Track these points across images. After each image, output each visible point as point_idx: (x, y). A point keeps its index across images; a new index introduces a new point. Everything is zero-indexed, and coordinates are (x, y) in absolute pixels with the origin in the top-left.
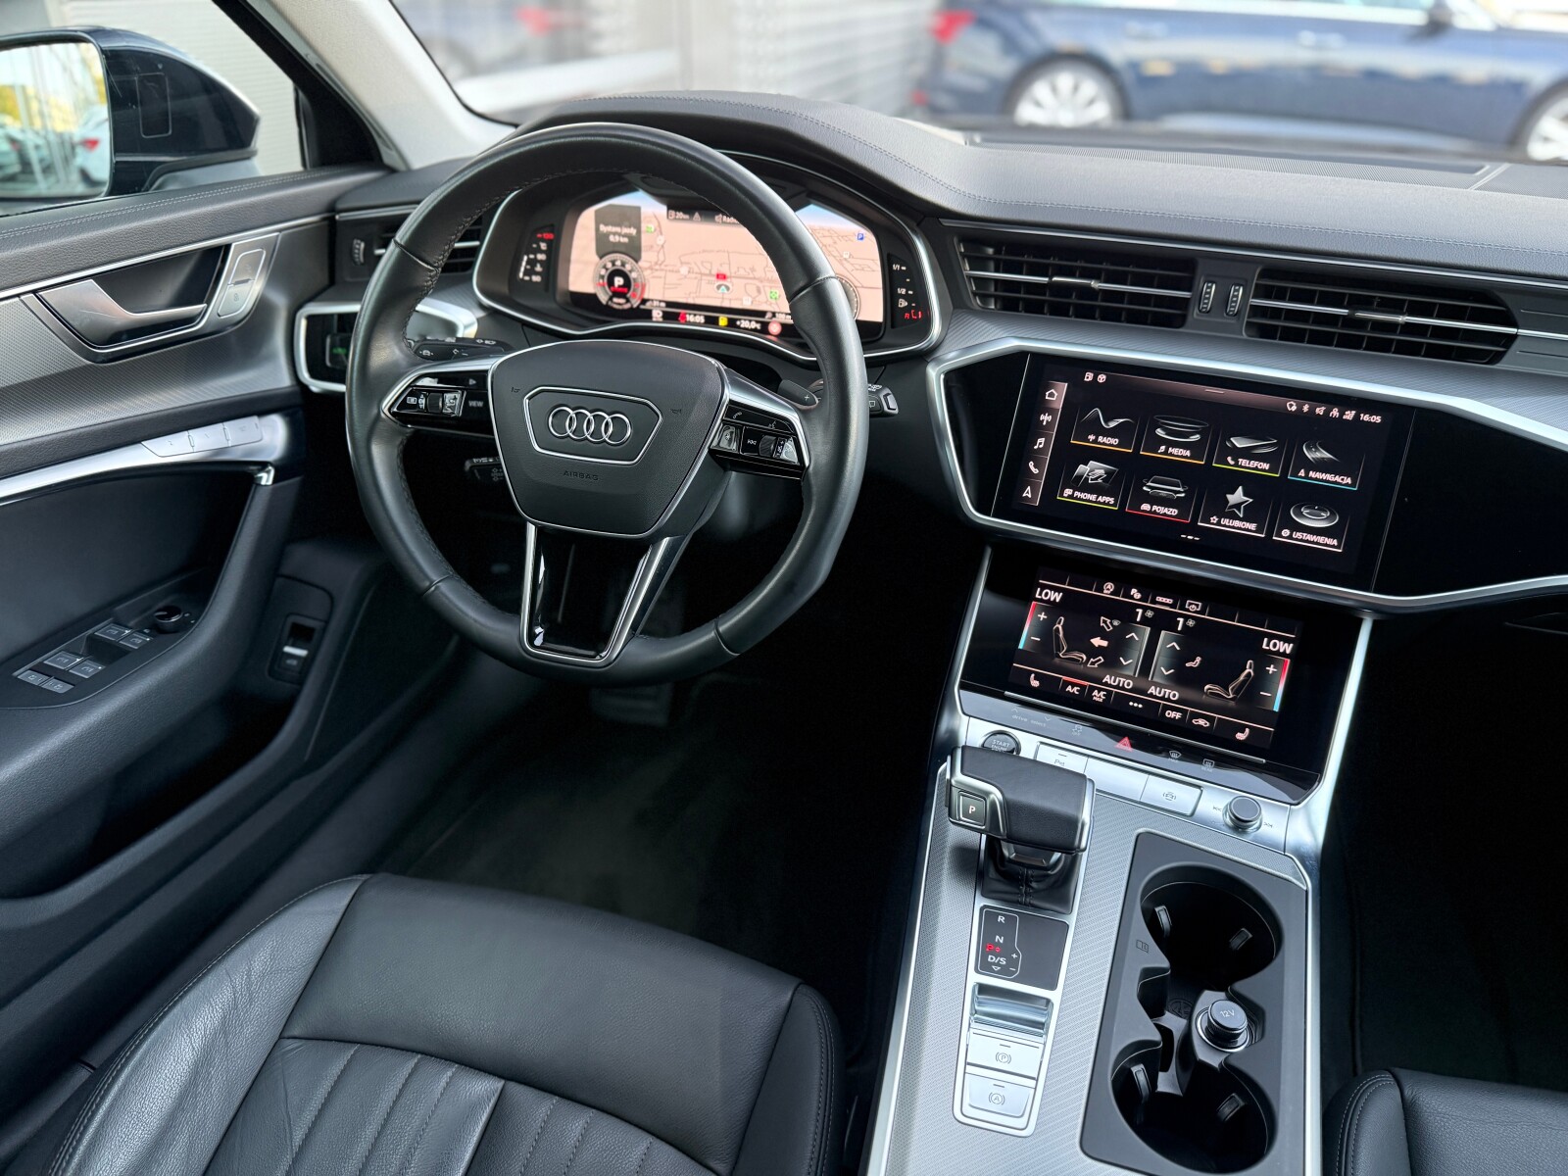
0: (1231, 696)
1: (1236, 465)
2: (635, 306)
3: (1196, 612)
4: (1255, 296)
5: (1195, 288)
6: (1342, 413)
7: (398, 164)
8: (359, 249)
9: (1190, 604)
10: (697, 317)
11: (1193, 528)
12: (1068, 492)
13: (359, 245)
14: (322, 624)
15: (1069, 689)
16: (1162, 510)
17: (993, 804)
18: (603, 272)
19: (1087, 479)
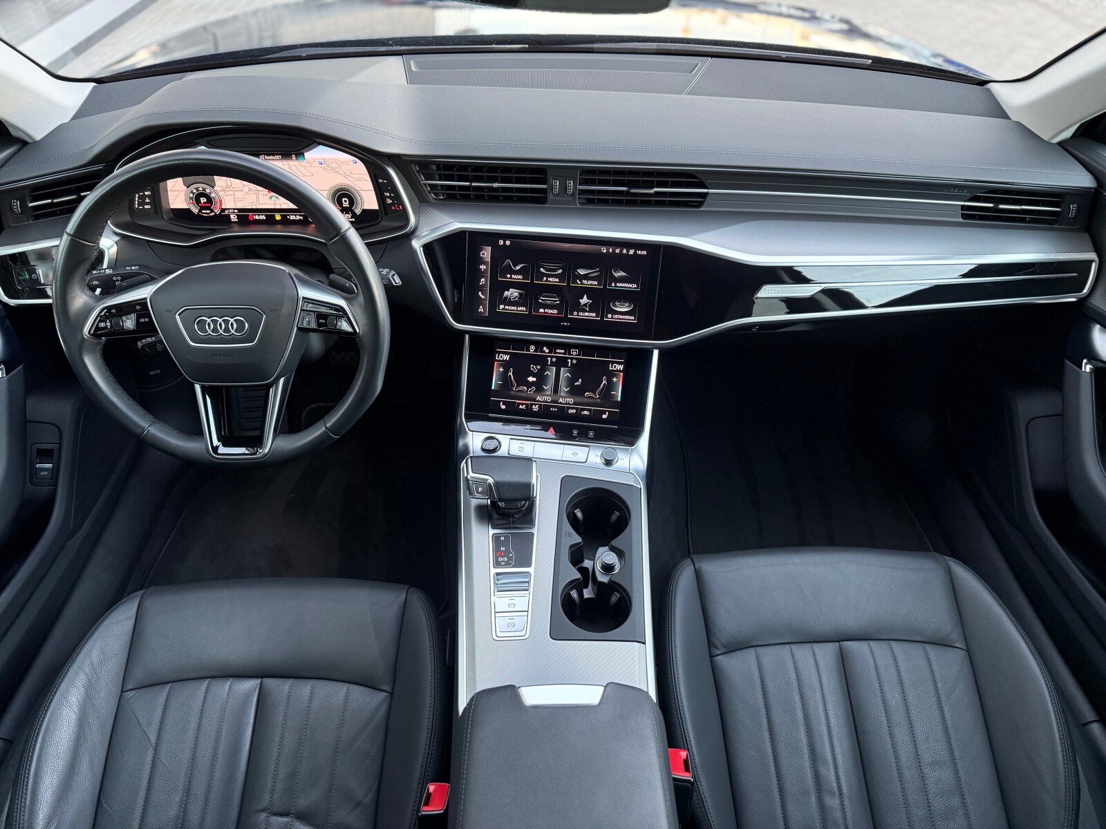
0: (598, 397)
1: (582, 284)
2: (218, 213)
3: (576, 355)
4: (579, 185)
5: (548, 182)
6: (628, 251)
8: (17, 206)
9: (573, 351)
10: (261, 216)
11: (566, 319)
12: (502, 307)
13: (16, 203)
14: (57, 445)
15: (521, 407)
16: (550, 311)
17: (490, 485)
19: (510, 298)
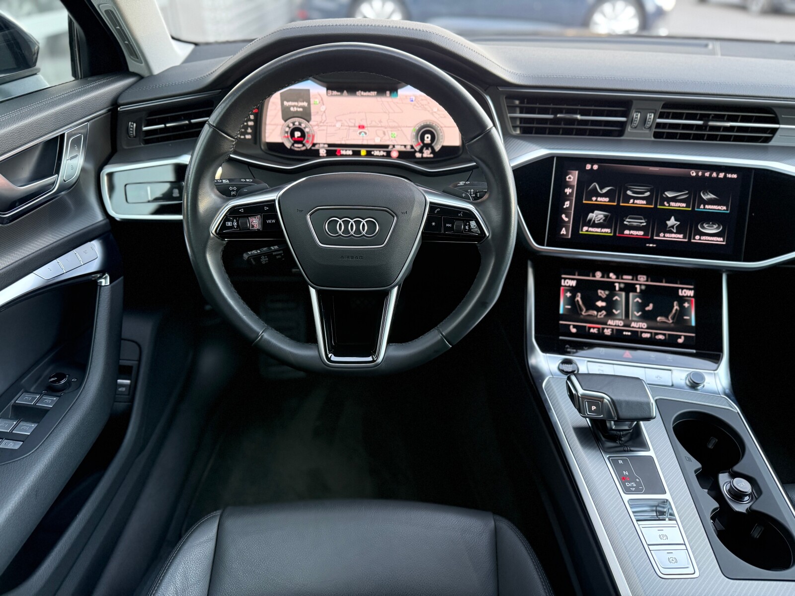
0: (671, 321)
1: (669, 206)
2: (309, 148)
3: (644, 281)
4: (659, 118)
5: (630, 116)
6: (718, 175)
7: (145, 73)
8: (133, 128)
9: (640, 278)
10: (348, 151)
11: (652, 241)
12: (585, 228)
13: (133, 125)
14: (136, 362)
15: (592, 330)
16: (636, 233)
17: (605, 404)
18: (287, 129)
19: (594, 221)
